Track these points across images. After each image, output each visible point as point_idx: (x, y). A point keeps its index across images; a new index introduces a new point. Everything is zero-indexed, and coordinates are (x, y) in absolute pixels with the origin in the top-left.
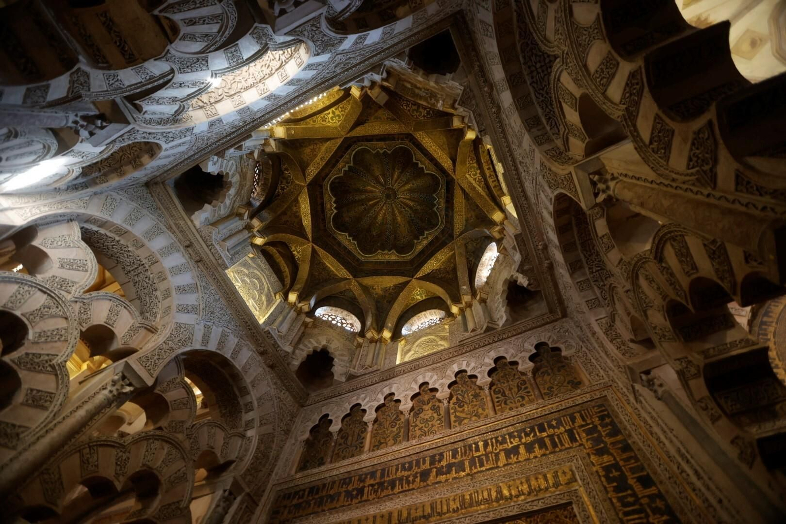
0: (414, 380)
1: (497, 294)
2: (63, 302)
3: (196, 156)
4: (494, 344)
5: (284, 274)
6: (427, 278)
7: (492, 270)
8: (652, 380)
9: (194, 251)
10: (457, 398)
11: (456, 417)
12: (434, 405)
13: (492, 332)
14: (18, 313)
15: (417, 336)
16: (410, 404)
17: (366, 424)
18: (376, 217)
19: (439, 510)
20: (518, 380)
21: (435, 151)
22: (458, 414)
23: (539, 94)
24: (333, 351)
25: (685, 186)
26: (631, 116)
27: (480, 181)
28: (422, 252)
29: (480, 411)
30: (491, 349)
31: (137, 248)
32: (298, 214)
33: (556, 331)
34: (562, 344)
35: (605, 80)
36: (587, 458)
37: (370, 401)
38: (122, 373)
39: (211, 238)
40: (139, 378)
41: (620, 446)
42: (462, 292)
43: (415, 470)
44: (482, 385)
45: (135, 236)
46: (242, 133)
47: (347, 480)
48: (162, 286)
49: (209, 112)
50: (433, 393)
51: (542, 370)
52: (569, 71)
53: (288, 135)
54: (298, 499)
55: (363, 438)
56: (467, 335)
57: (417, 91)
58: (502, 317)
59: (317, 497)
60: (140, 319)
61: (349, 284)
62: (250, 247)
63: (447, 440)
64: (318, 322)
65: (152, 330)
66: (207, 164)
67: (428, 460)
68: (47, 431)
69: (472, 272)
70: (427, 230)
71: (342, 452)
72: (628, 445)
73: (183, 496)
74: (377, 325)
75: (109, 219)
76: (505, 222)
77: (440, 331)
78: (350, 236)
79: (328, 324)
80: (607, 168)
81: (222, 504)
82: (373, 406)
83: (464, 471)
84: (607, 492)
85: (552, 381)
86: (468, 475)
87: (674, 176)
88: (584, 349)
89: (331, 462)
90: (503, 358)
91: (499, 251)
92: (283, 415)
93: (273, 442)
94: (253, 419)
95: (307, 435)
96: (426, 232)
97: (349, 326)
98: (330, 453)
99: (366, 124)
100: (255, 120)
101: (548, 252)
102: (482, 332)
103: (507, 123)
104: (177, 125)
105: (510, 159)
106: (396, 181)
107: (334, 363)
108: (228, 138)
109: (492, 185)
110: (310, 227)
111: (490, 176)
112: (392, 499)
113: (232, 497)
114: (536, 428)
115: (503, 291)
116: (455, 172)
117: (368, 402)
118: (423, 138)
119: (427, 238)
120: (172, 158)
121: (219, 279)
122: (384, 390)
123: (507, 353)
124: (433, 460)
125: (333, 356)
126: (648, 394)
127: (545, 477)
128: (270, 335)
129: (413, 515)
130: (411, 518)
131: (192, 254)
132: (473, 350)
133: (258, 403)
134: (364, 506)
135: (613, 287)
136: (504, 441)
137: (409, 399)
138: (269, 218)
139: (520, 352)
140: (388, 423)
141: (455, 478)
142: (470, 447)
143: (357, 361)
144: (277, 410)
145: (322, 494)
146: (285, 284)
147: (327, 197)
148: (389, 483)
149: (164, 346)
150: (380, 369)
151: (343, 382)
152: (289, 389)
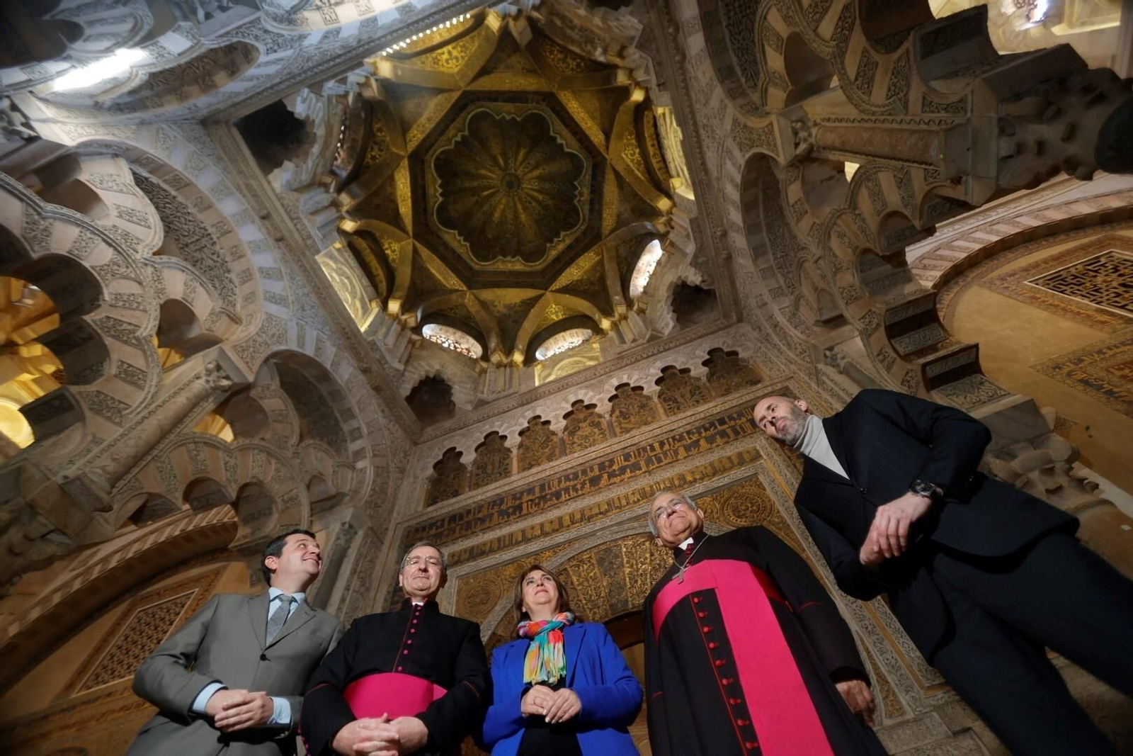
0: (564, 400)
1: (659, 301)
2: (134, 261)
3: (282, 86)
4: (659, 355)
5: (377, 278)
6: (567, 290)
7: (651, 277)
9: (272, 225)
10: (621, 412)
11: (621, 428)
12: (593, 422)
13: (656, 341)
14: (86, 264)
15: (556, 359)
16: (564, 423)
17: (509, 450)
18: (491, 214)
19: (619, 505)
20: (691, 387)
21: (583, 119)
22: (623, 426)
23: (735, 39)
24: (450, 377)
25: (882, 118)
26: (841, 53)
27: (638, 163)
28: (557, 259)
29: (649, 419)
30: (656, 360)
31: (201, 211)
32: (392, 198)
33: (731, 336)
34: (739, 347)
35: (818, 15)
37: (511, 428)
38: (216, 361)
39: (297, 207)
40: (237, 369)
42: (615, 302)
43: (582, 478)
44: (650, 394)
45: (199, 191)
46: (351, 58)
47: (498, 502)
48: (237, 267)
49: (328, 17)
50: (590, 411)
51: (717, 375)
52: (779, 7)
53: (396, 75)
54: (437, 528)
55: (508, 465)
56: (625, 347)
57: (569, 32)
58: (667, 325)
59: (461, 522)
60: (220, 302)
61: (463, 298)
62: (336, 234)
63: (616, 447)
64: (426, 344)
65: (235, 319)
66: (295, 100)
67: (596, 468)
68: (149, 413)
69: (625, 282)
70: (564, 230)
71: (482, 481)
73: (300, 521)
74: (504, 348)
75: (166, 161)
76: (674, 210)
77: (585, 352)
78: (460, 235)
79: (439, 347)
80: (810, 115)
81: (342, 536)
82: (514, 432)
83: (640, 469)
85: (729, 384)
86: (645, 472)
87: (874, 109)
88: (763, 349)
89: (470, 491)
90: (672, 367)
91: (663, 249)
92: (396, 450)
93: (389, 478)
94: (363, 448)
95: (430, 471)
96: (562, 234)
97: (464, 351)
98: (466, 483)
99: (492, 75)
100: (373, 41)
101: (726, 241)
102: (645, 341)
103: (693, 74)
104: (291, 27)
105: (691, 122)
106: (521, 164)
107: (453, 391)
108: (332, 63)
109: (656, 166)
110: (411, 218)
111: (655, 155)
112: (558, 507)
113: (353, 531)
114: (716, 423)
115: (668, 297)
116: (607, 148)
118: (569, 100)
119: (564, 240)
120: (255, 82)
121: (308, 266)
122: (527, 413)
123: (676, 361)
124: (602, 467)
125: (450, 384)
126: (830, 371)
127: (729, 458)
128: (375, 347)
129: (588, 514)
130: (586, 517)
131: (271, 229)
132: (634, 362)
133: (368, 429)
134: (525, 519)
135: (801, 264)
136: (681, 438)
137: (561, 419)
138: (362, 195)
139: (691, 359)
140: (537, 445)
141: (631, 477)
142: (644, 449)
143: (484, 387)
144: (389, 443)
145: (467, 520)
146: (380, 290)
147: (430, 176)
148: (552, 495)
149: (258, 339)
150: (517, 393)
151: (469, 411)
152: (398, 420)
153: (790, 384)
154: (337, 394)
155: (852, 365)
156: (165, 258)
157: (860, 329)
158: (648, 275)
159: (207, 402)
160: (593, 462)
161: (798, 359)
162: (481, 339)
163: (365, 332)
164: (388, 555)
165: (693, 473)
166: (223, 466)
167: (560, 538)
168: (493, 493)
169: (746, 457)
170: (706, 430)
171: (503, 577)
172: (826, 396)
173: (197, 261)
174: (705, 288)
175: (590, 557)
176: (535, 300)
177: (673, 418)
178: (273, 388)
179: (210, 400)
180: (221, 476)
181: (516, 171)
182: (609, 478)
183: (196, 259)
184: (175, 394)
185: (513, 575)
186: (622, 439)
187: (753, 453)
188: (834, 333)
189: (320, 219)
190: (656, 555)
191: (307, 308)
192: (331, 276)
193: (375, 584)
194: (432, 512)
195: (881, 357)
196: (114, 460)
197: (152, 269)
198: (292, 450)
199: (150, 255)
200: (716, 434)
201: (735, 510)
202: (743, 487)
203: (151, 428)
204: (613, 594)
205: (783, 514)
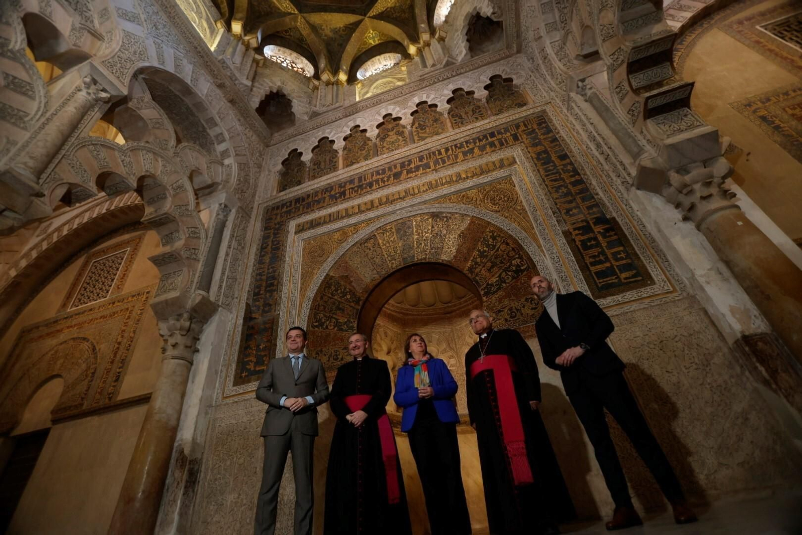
0: (377, 113)
1: (457, 31)
4: (452, 79)
6: (381, 17)
7: (452, 7)
10: (419, 124)
11: (419, 137)
12: (398, 131)
13: (451, 66)
15: (373, 79)
16: (377, 131)
17: (336, 151)
19: (413, 193)
20: (473, 106)
22: (420, 135)
24: (289, 92)
29: (440, 130)
30: (450, 83)
33: (510, 65)
34: (514, 74)
36: (525, 149)
37: (338, 134)
38: (91, 75)
40: (111, 83)
41: (550, 139)
42: (421, 30)
43: (388, 173)
44: (442, 111)
47: (329, 189)
50: (397, 122)
51: (494, 98)
54: (287, 208)
55: (336, 162)
56: (426, 70)
58: (461, 52)
59: (303, 203)
60: (79, 18)
61: (295, 19)
63: (414, 151)
65: (97, 36)
67: (399, 166)
68: (47, 120)
69: (431, 10)
71: (318, 174)
72: (556, 138)
74: (331, 68)
77: (396, 73)
79: (279, 66)
81: (220, 213)
82: (341, 137)
83: (430, 168)
84: (537, 166)
85: (502, 105)
86: (433, 170)
88: (533, 77)
89: (309, 181)
90: (461, 89)
92: (253, 151)
93: (250, 171)
94: (227, 149)
95: (280, 167)
97: (300, 70)
98: (306, 176)
102: (442, 66)
107: (293, 104)
112: (371, 194)
113: (228, 209)
114: (488, 136)
115: (463, 27)
117: (335, 134)
122: (349, 123)
123: (464, 85)
124: (403, 165)
125: (290, 98)
126: (578, 99)
127: (494, 163)
128: (225, 65)
129: (391, 198)
130: (389, 201)
132: (433, 84)
133: (229, 134)
134: (348, 201)
136: (461, 146)
137: (375, 128)
139: (476, 83)
140: (357, 148)
141: (423, 173)
142: (434, 153)
143: (317, 101)
144: (246, 146)
145: (308, 201)
146: (223, 11)
148: (367, 184)
149: (122, 55)
150: (342, 106)
151: (305, 120)
152: (252, 127)
153: (548, 109)
154: (200, 106)
155: (596, 95)
157: (609, 64)
159: (93, 111)
160: (398, 161)
161: (556, 87)
162: (313, 59)
163: (215, 51)
164: (254, 225)
165: (466, 172)
166: (121, 163)
167: (371, 214)
168: (325, 183)
169: (506, 163)
170: (480, 140)
171: (333, 240)
172: (571, 119)
174: (495, 20)
175: (391, 228)
176: (357, 24)
177: (457, 131)
178: (146, 100)
179: (96, 109)
180: (122, 170)
182: (407, 174)
184: (64, 104)
185: (340, 239)
186: (418, 145)
187: (511, 160)
188: (589, 67)
190: (436, 228)
191: (160, 26)
193: (248, 245)
194: (283, 196)
195: (618, 90)
196: (31, 158)
198: (172, 151)
200: (486, 144)
201: (493, 199)
202: (500, 184)
203: (52, 132)
204: (405, 251)
205: (524, 204)
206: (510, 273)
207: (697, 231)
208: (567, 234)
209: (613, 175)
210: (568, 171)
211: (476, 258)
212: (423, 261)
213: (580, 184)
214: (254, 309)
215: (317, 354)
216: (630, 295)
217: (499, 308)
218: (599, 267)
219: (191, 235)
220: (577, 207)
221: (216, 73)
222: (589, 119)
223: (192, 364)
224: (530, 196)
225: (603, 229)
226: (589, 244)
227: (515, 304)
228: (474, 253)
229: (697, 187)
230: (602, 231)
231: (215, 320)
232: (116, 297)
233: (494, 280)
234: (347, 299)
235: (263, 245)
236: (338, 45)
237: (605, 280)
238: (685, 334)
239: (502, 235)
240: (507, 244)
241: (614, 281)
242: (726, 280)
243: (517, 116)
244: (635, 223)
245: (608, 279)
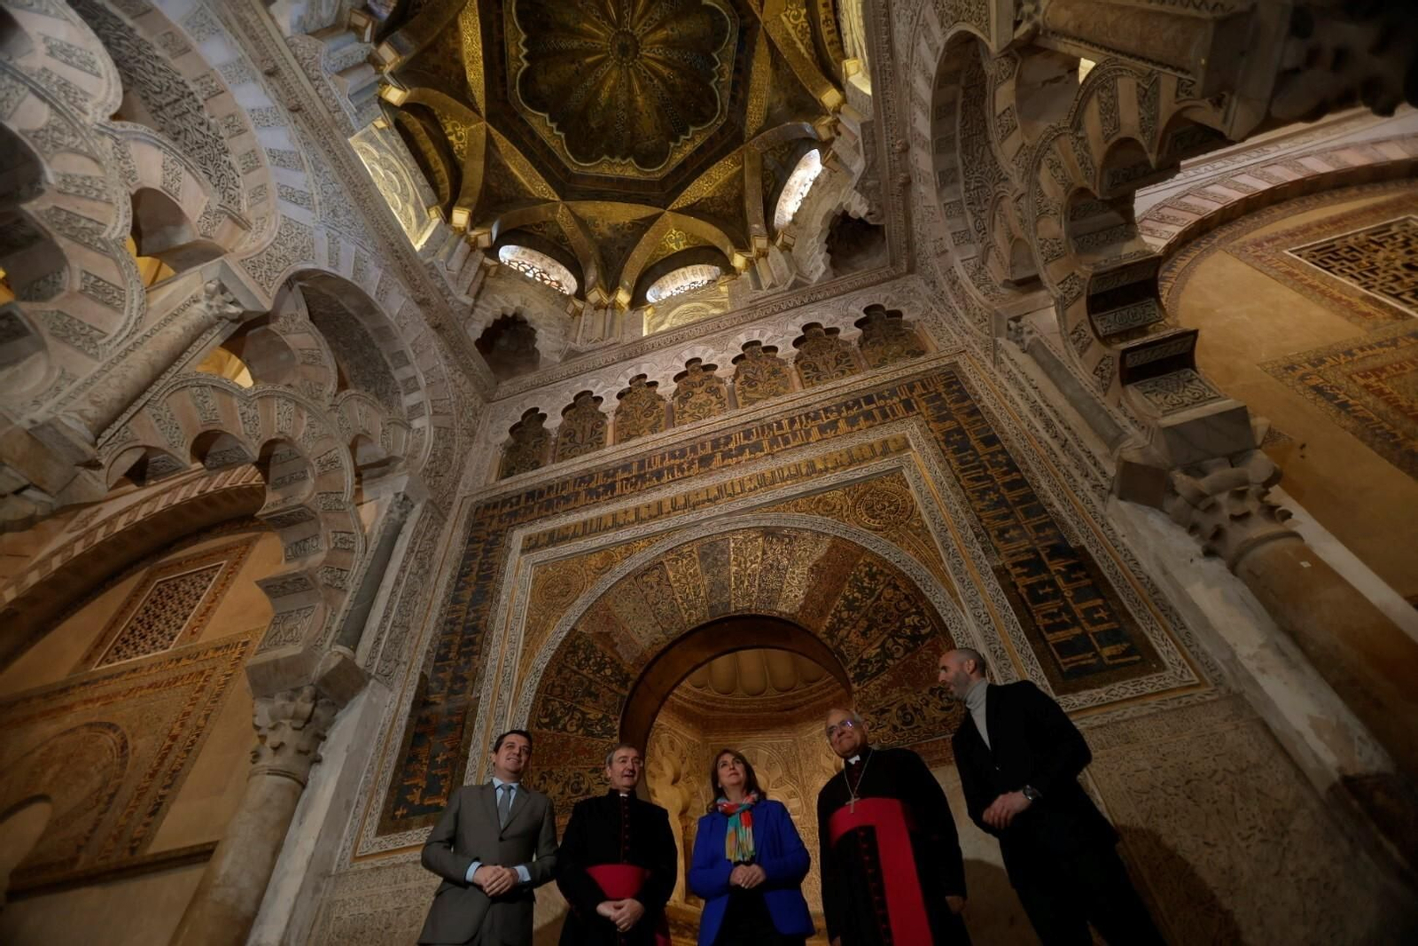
0: (676, 357)
1: (811, 236)
2: (84, 128)
4: (802, 308)
5: (437, 176)
6: (692, 210)
7: (804, 201)
8: (1021, 328)
9: (283, 86)
10: (746, 377)
11: (745, 398)
12: (710, 388)
13: (800, 290)
14: (13, 127)
15: (672, 303)
16: (675, 386)
17: (604, 414)
18: (597, 93)
19: (731, 492)
20: (837, 352)
22: (747, 395)
24: (534, 317)
27: (803, 32)
28: (683, 166)
29: (781, 389)
30: (798, 314)
32: (456, 56)
33: (897, 291)
34: (904, 305)
36: (925, 425)
37: (608, 388)
38: (219, 279)
39: (317, 62)
40: (248, 292)
41: (967, 411)
42: (753, 232)
43: (690, 456)
44: (784, 358)
45: (169, 23)
47: (587, 478)
50: (708, 373)
51: (871, 340)
54: (511, 506)
55: (601, 433)
56: (760, 293)
58: (817, 269)
59: (541, 500)
60: (217, 197)
61: (554, 211)
62: (377, 106)
63: (736, 421)
64: (503, 271)
65: (241, 223)
67: (709, 445)
69: (769, 206)
70: (694, 124)
71: (569, 452)
72: (977, 409)
73: (343, 488)
74: (606, 283)
76: (843, 108)
77: (711, 295)
78: (551, 121)
79: (521, 277)
81: (395, 508)
82: (612, 392)
83: (762, 450)
84: (945, 455)
85: (885, 352)
86: (767, 455)
89: (553, 462)
90: (817, 325)
91: (823, 164)
92: (463, 408)
93: (454, 441)
94: (421, 403)
95: (506, 436)
96: (692, 129)
97: (554, 284)
98: (550, 454)
101: (907, 159)
102: (786, 288)
106: (640, 18)
107: (537, 336)
109: (827, 38)
110: (482, 88)
111: (827, 20)
112: (659, 490)
113: (409, 503)
114: (862, 401)
115: (822, 231)
116: (761, 6)
117: (604, 387)
119: (692, 139)
121: (338, 153)
122: (628, 371)
123: (823, 318)
124: (716, 444)
125: (534, 327)
126: (1011, 347)
127: (871, 446)
128: (434, 272)
129: (693, 499)
130: (690, 504)
131: (280, 91)
132: (770, 315)
133: (426, 379)
134: (618, 501)
135: (998, 200)
136: (817, 416)
137: (671, 381)
138: (413, 49)
139: (842, 316)
140: (639, 412)
141: (750, 459)
142: (770, 426)
143: (577, 334)
144: (454, 398)
145: (548, 497)
146: (441, 192)
147: (510, 27)
148: (652, 473)
149: (274, 251)
150: (619, 343)
151: (556, 363)
152: (466, 369)
153: (960, 360)
154: (385, 332)
155: (1039, 341)
156: (129, 126)
157: (1057, 296)
158: (800, 197)
159: (211, 334)
160: (708, 437)
161: (974, 328)
162: (576, 269)
163: (421, 250)
164: (452, 534)
165: (825, 460)
166: (240, 418)
167: (657, 526)
168: (582, 467)
169: (892, 446)
170: (848, 408)
171: (587, 567)
172: (1001, 378)
173: (179, 133)
174: (872, 223)
175: (692, 551)
176: (651, 221)
177: (810, 391)
178: (299, 320)
179: (216, 331)
180: (238, 429)
181: (632, 28)
182: (723, 460)
183: (177, 130)
184: (167, 321)
185: (599, 565)
186: (744, 411)
187: (901, 442)
188: (1025, 299)
189: (352, 82)
190: (770, 554)
191: (341, 212)
192: (372, 170)
193: (436, 568)
194: (506, 485)
195: (1075, 336)
196: (94, 403)
197: (113, 142)
198: (328, 401)
199: (106, 118)
200: (859, 415)
201: (869, 509)
202: (883, 482)
203: (138, 364)
204: (714, 594)
205: (925, 518)
206: (900, 641)
207: (1231, 576)
208: (1001, 573)
209: (1076, 473)
210: (999, 464)
211: (840, 612)
212: (746, 613)
213: (1022, 487)
214: (434, 685)
215: (543, 778)
216: (1123, 689)
217: (882, 704)
218: (1061, 635)
219: (339, 545)
220: (1017, 526)
221: (418, 282)
222: (1030, 381)
223: (303, 785)
224: (935, 505)
225: (1065, 567)
226: (1041, 592)
227: (912, 700)
228: (837, 603)
229: (1223, 498)
230: (1063, 569)
231: (360, 701)
232: (186, 648)
233: (873, 652)
234: (605, 676)
235: (462, 568)
236: (619, 248)
237: (1073, 658)
238: (1232, 768)
239: (886, 571)
240: (896, 588)
241: (1090, 661)
242: (1293, 666)
243: (910, 371)
244: (1121, 557)
245: (1080, 657)
